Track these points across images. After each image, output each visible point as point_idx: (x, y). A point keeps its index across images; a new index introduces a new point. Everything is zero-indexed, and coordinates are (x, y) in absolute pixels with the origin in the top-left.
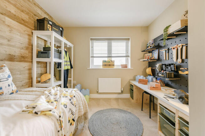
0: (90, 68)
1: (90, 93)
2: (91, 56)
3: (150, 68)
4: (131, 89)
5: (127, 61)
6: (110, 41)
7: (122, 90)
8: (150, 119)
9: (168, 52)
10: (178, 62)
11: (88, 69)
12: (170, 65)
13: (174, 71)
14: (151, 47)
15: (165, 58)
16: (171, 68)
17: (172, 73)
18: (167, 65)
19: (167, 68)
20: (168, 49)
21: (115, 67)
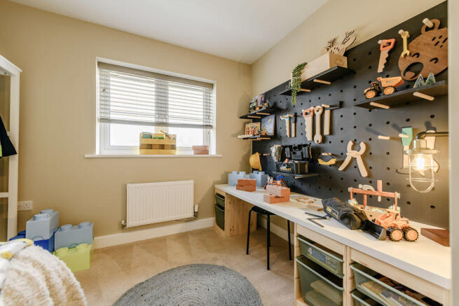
0: (98, 153)
1: (96, 232)
2: (98, 115)
3: (257, 155)
4: (218, 205)
5: (207, 137)
6: (163, 82)
7: (196, 211)
8: (269, 271)
9: (295, 122)
10: (316, 142)
11: (86, 156)
12: (300, 147)
13: (308, 159)
14: (260, 108)
15: (288, 134)
16: (302, 153)
17: (305, 164)
18: (295, 148)
19: (294, 153)
20: (296, 116)
21: (178, 153)
